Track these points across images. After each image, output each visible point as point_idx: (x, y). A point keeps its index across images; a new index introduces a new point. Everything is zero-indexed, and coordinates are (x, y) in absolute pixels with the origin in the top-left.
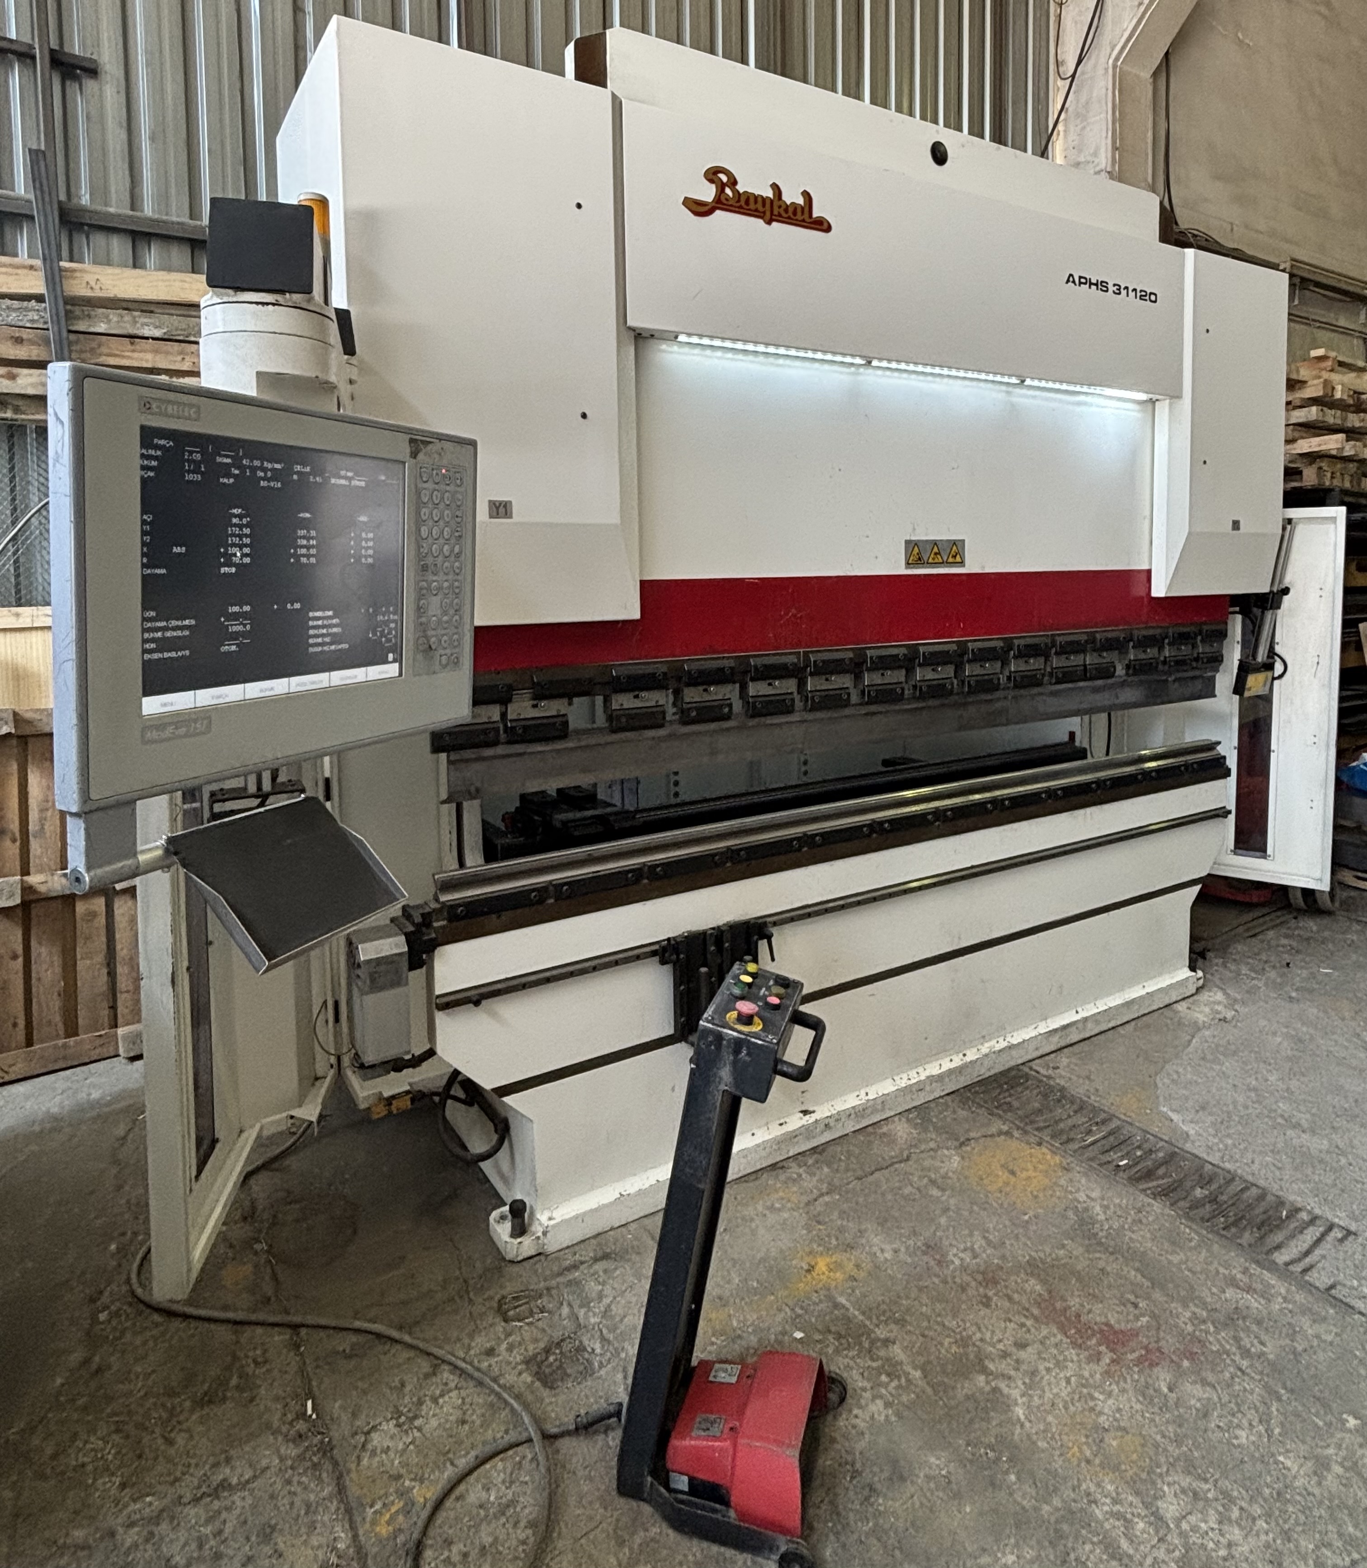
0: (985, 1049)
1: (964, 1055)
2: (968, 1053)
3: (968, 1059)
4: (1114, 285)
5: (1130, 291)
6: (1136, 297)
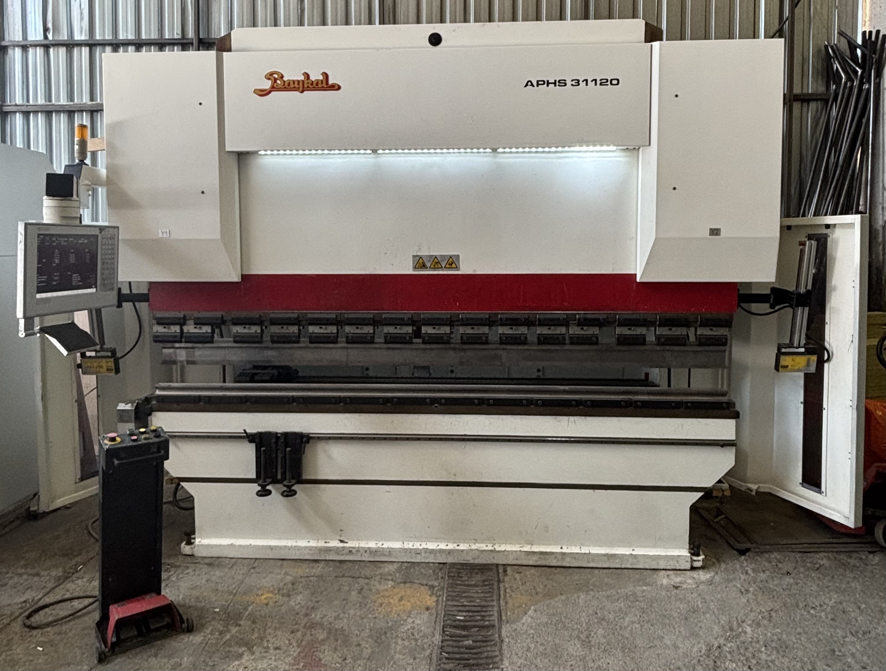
0: (474, 547)
1: (458, 545)
2: (461, 544)
3: (460, 548)
4: (572, 81)
5: (589, 82)
6: (596, 84)
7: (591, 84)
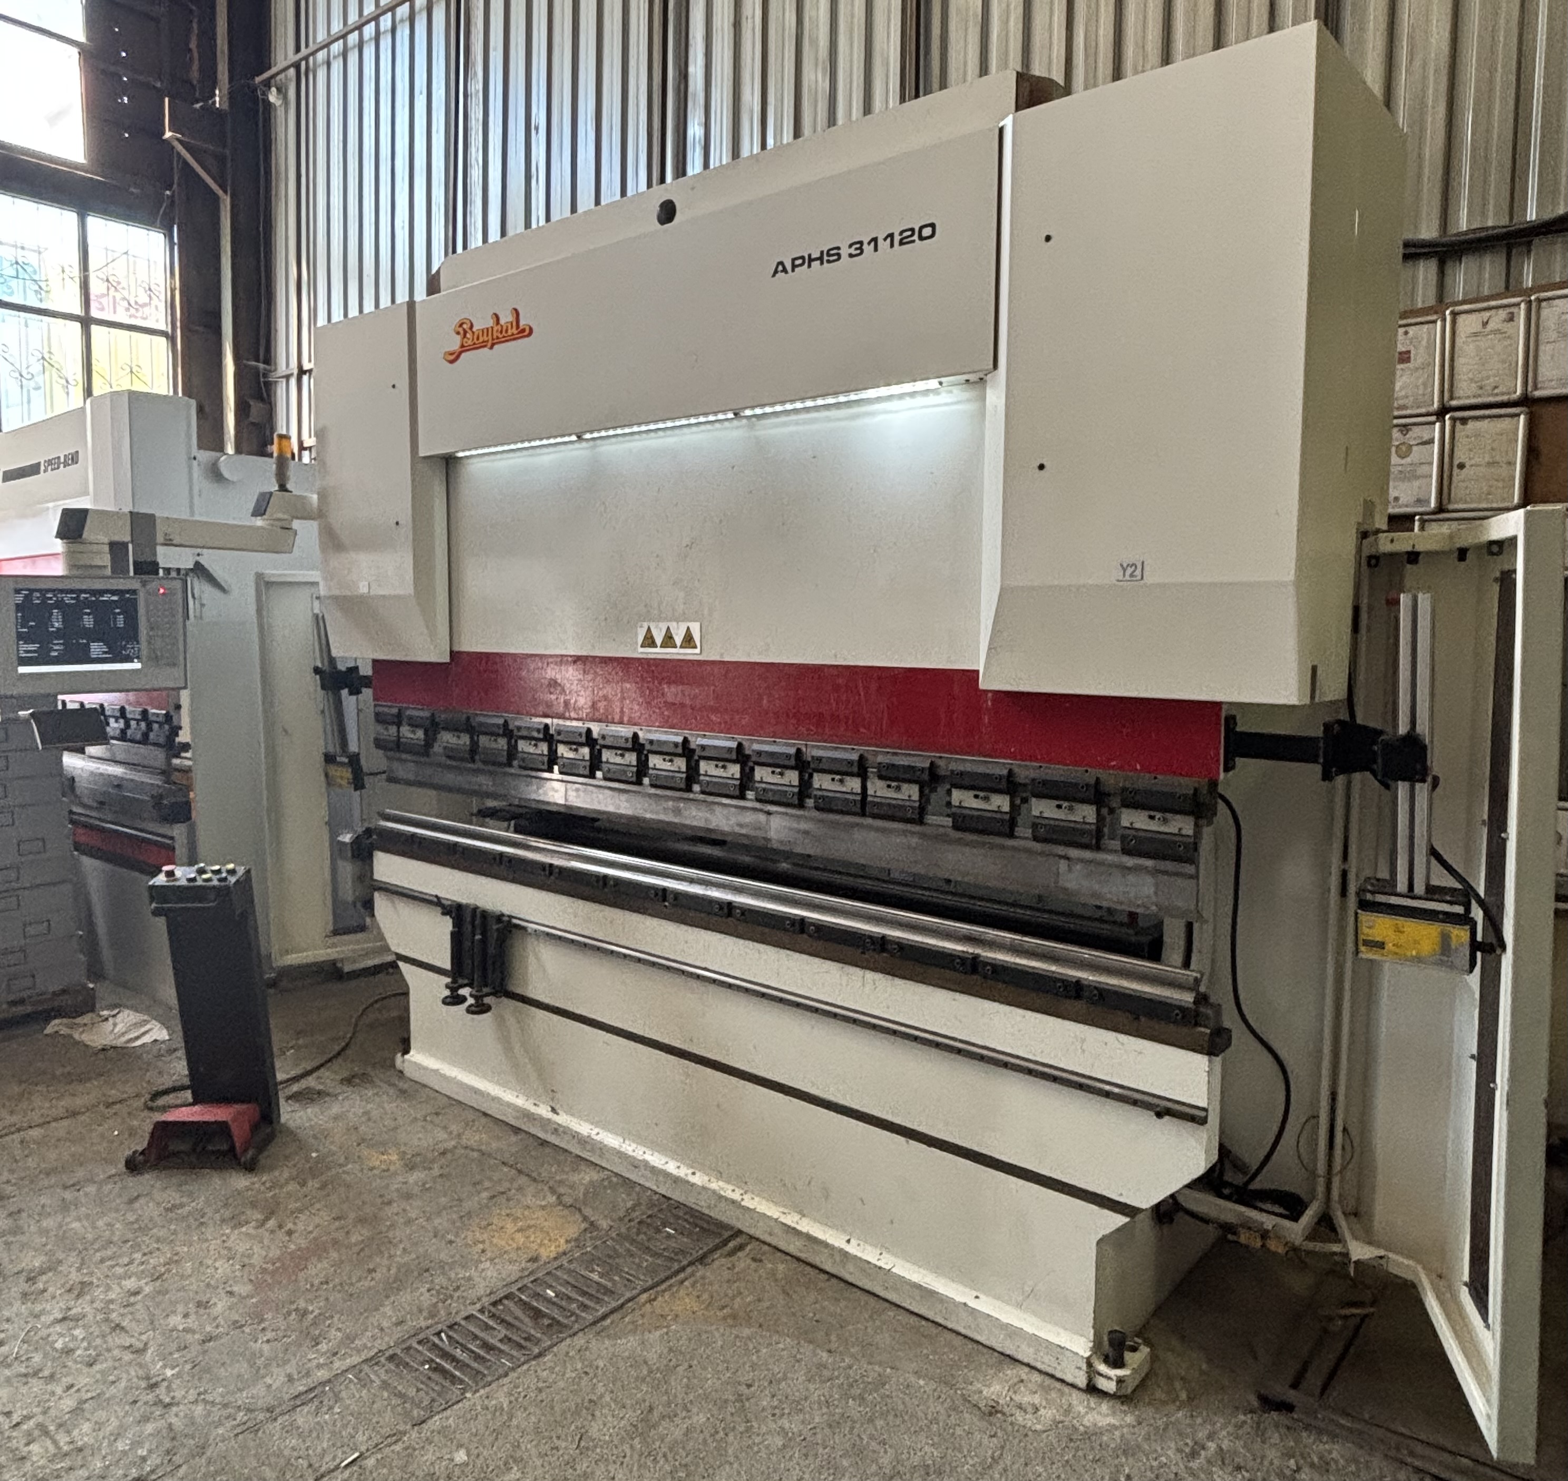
0: (714, 1185)
1: (694, 1174)
2: (698, 1174)
3: (693, 1179)
4: (850, 246)
5: (880, 242)
6: (892, 245)
7: (883, 245)
